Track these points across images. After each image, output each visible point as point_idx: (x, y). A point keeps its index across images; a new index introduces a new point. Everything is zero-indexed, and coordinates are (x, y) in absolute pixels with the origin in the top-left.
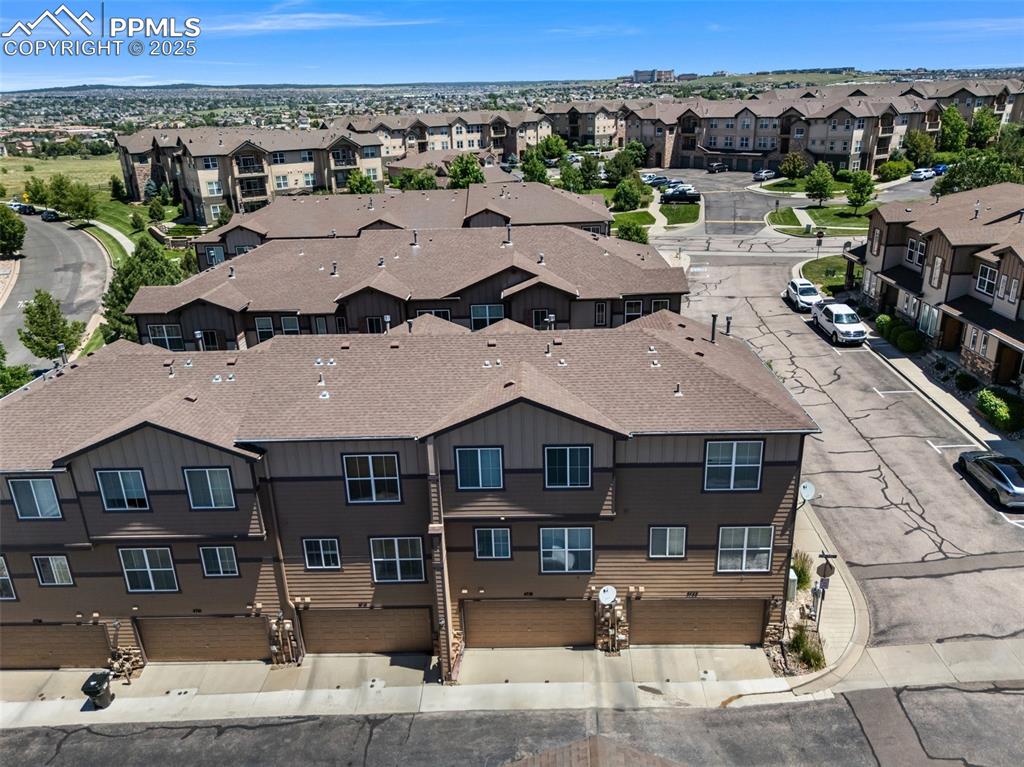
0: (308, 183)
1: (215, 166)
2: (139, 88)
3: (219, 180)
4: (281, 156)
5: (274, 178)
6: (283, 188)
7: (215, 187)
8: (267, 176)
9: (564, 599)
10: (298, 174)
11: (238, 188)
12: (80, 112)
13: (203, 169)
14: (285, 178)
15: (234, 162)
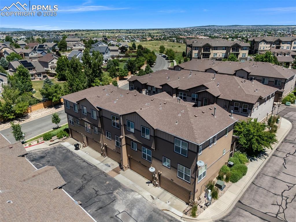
0: (223, 56)
1: (198, 49)
2: (223, 26)
3: (198, 53)
4: (217, 48)
5: (213, 54)
6: (215, 57)
7: (196, 55)
8: (211, 53)
9: (146, 167)
10: (220, 53)
11: (202, 56)
12: (205, 33)
13: (194, 50)
14: (216, 54)
15: (203, 48)
